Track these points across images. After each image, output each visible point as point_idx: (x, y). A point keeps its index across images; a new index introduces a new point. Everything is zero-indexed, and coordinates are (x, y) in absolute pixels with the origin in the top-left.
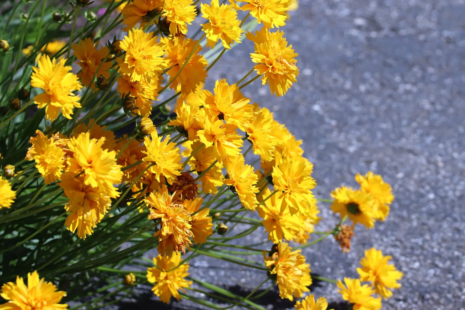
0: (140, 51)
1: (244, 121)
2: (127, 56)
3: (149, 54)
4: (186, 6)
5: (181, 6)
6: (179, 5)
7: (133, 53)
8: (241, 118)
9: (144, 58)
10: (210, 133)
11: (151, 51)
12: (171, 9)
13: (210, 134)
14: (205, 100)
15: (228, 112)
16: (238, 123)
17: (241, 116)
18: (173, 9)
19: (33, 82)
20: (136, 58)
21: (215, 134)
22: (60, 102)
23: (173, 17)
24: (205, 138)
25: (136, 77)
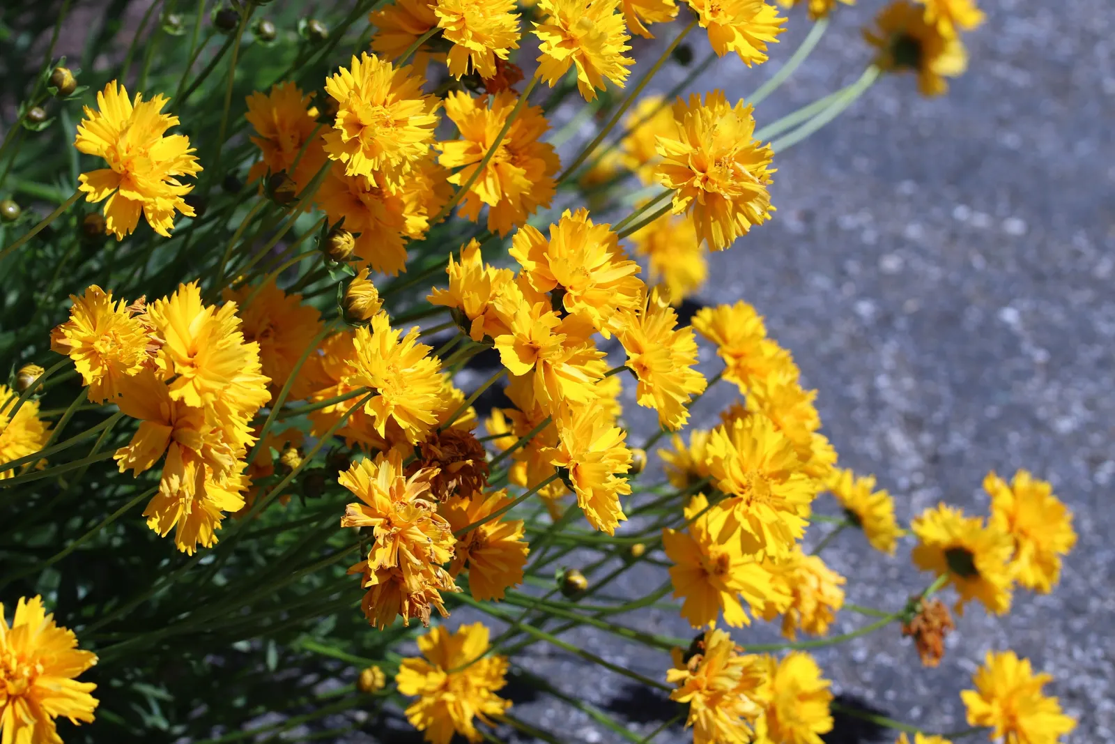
0: (373, 105)
1: (611, 315)
2: (342, 114)
3: (400, 116)
4: (493, 13)
5: (482, 11)
6: (477, 7)
7: (356, 108)
8: (607, 305)
9: (386, 124)
10: (526, 343)
11: (402, 110)
12: (456, 14)
13: (527, 346)
14: (527, 252)
15: (575, 286)
16: (595, 315)
17: (606, 302)
18: (463, 14)
19: (81, 140)
20: (364, 122)
21: (539, 345)
22: (139, 191)
23: (460, 33)
24: (517, 355)
25: (360, 166)
